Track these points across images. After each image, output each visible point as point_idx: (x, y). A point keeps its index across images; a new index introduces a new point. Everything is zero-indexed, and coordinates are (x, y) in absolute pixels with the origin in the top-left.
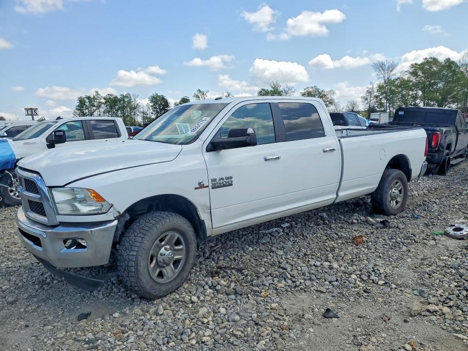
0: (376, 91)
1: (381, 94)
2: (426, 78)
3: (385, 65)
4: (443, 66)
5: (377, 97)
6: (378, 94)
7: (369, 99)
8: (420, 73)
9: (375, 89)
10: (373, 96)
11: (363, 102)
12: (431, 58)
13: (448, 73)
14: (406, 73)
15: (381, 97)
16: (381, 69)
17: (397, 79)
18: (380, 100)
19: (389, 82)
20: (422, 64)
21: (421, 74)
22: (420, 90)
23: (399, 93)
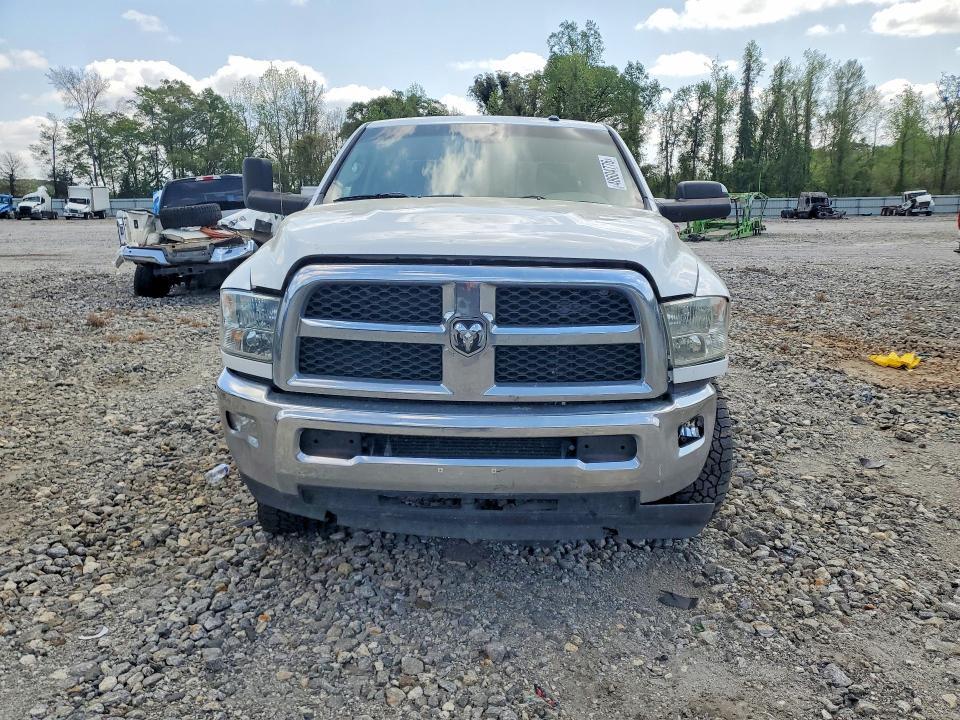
0: (66, 136)
1: (79, 144)
2: (171, 121)
3: (79, 79)
4: (201, 103)
5: (68, 150)
6: (69, 144)
7: (51, 152)
8: (157, 110)
9: (63, 132)
10: (59, 147)
11: (37, 158)
12: (177, 83)
13: (212, 119)
14: (129, 105)
15: (79, 150)
16: (69, 85)
17: (110, 116)
18: (79, 156)
19: (93, 120)
20: (160, 91)
21: (159, 112)
22: (161, 143)
23: (119, 146)
